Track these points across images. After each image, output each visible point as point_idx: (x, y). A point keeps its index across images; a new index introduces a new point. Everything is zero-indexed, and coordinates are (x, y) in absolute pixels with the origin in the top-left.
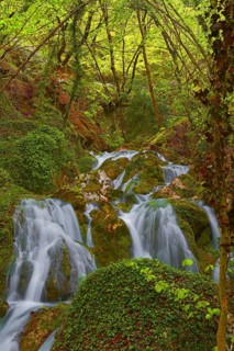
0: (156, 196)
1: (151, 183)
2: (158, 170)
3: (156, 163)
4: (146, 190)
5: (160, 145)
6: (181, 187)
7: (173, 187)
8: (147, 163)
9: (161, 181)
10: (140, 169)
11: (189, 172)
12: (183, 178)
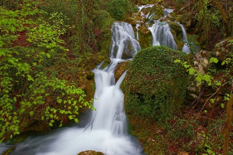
0: (161, 21)
1: (159, 16)
2: (162, 11)
3: (161, 9)
4: (157, 18)
5: (162, 2)
6: (171, 17)
7: (168, 17)
8: (157, 8)
9: (163, 15)
10: (155, 11)
11: (173, 12)
12: (171, 14)
